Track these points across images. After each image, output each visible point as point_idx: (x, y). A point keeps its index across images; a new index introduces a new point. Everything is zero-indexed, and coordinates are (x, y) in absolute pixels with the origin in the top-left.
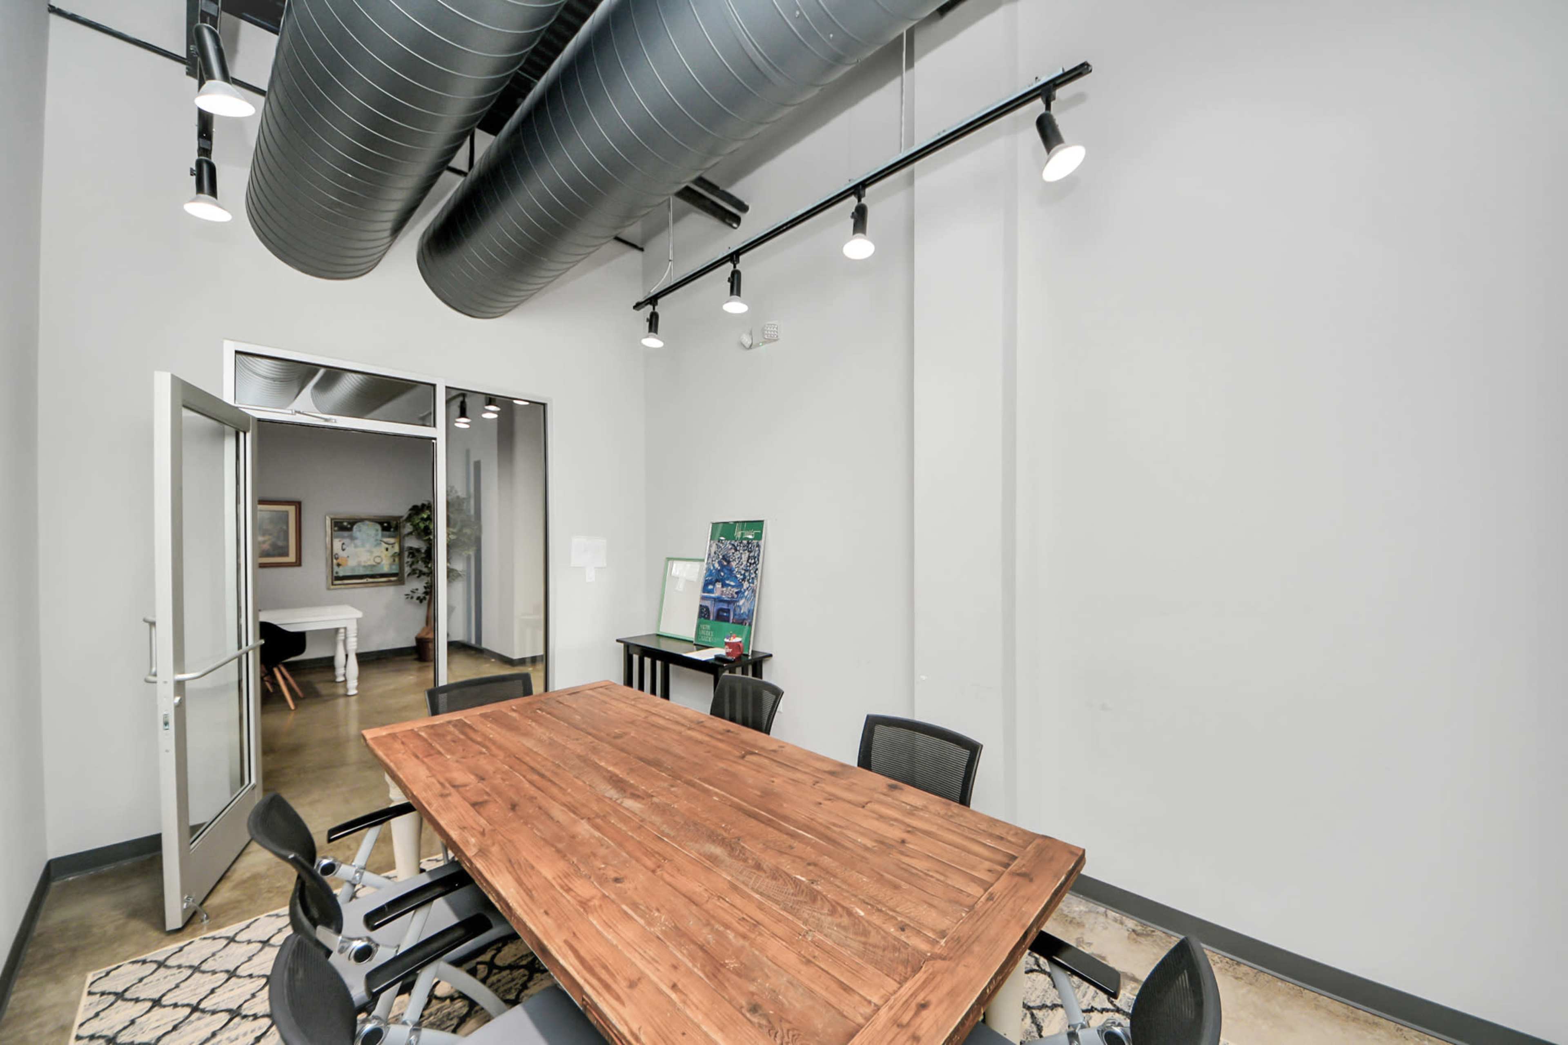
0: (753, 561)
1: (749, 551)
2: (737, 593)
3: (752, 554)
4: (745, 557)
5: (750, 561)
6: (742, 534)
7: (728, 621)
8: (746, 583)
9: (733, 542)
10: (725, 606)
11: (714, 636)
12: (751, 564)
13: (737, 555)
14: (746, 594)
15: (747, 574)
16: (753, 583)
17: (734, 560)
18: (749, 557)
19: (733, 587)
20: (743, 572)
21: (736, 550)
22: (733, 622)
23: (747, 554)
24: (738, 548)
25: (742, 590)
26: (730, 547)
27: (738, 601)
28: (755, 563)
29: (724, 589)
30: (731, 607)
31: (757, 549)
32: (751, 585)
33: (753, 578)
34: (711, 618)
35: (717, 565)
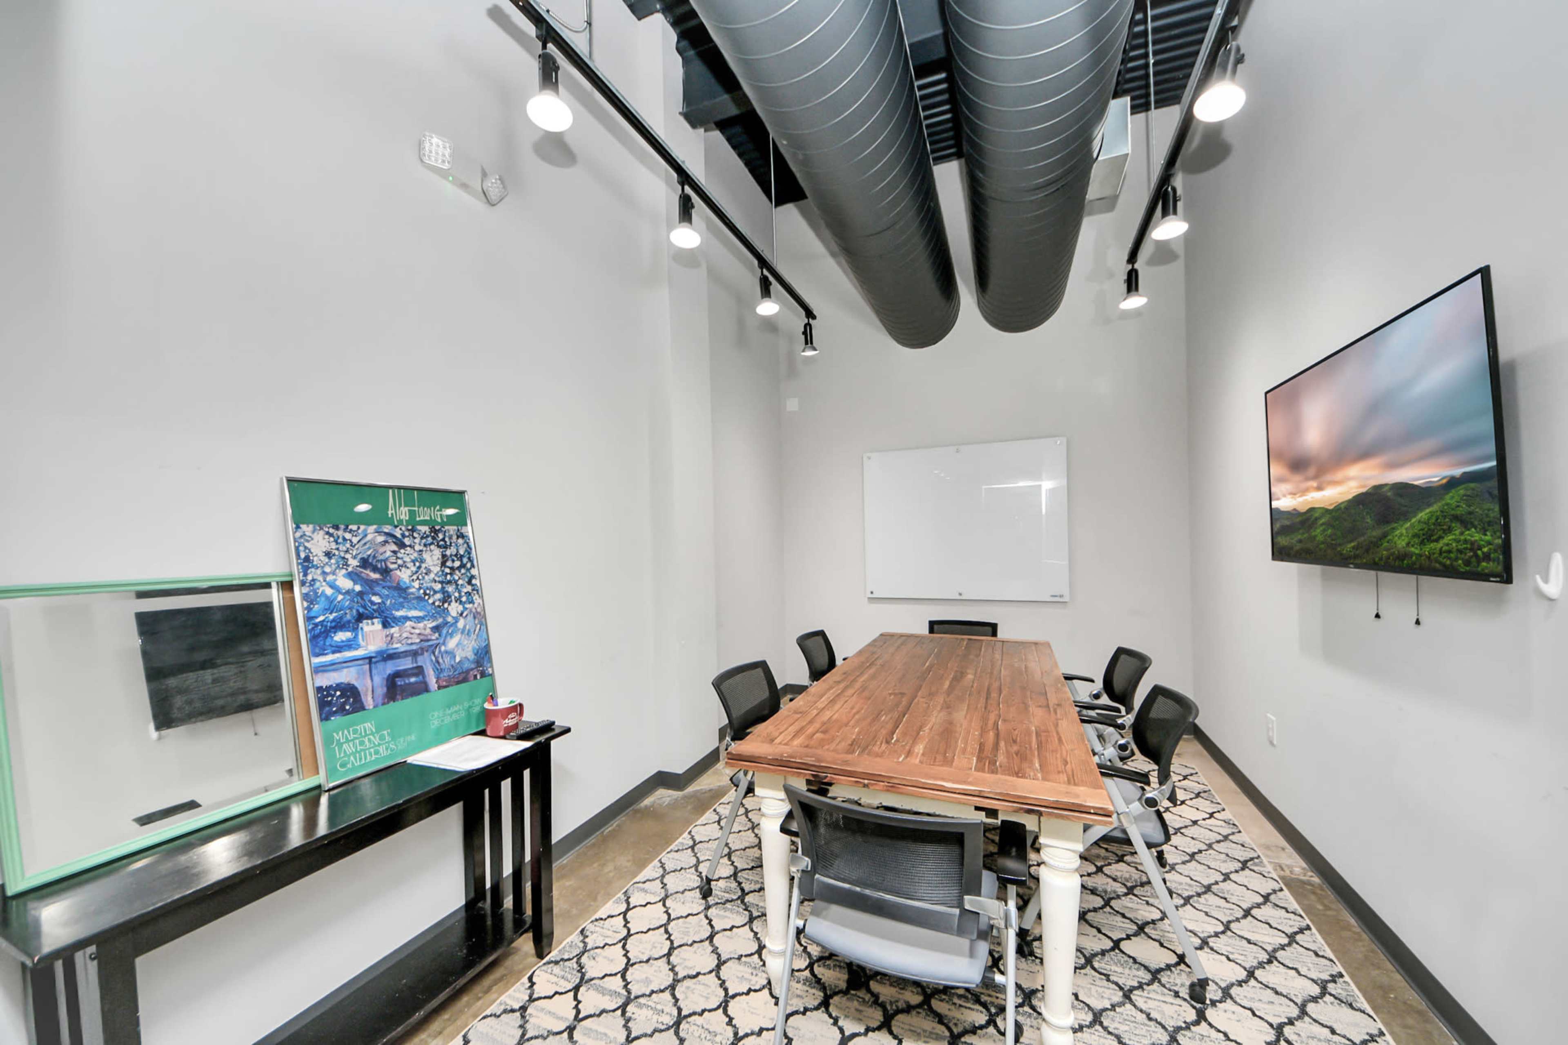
0: (457, 564)
1: (439, 546)
2: (436, 629)
3: (448, 552)
4: (432, 558)
5: (449, 564)
6: (412, 514)
7: (427, 690)
8: (454, 604)
9: (387, 529)
10: (406, 664)
11: (393, 738)
12: (452, 568)
13: (409, 555)
14: (461, 624)
15: (450, 589)
16: (472, 602)
17: (404, 565)
18: (444, 556)
19: (419, 619)
20: (438, 587)
21: (401, 545)
22: (439, 688)
23: (437, 552)
24: (407, 541)
25: (449, 619)
26: (381, 539)
27: (444, 644)
28: (463, 566)
29: (394, 630)
30: (425, 661)
31: (460, 541)
32: (467, 606)
33: (468, 594)
34: (368, 701)
35: (346, 584)
